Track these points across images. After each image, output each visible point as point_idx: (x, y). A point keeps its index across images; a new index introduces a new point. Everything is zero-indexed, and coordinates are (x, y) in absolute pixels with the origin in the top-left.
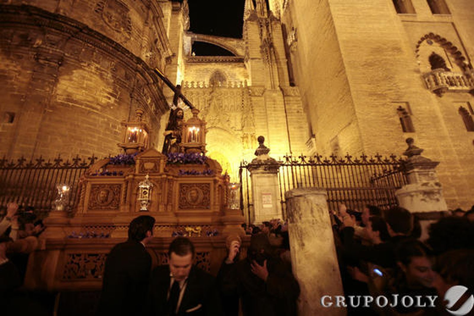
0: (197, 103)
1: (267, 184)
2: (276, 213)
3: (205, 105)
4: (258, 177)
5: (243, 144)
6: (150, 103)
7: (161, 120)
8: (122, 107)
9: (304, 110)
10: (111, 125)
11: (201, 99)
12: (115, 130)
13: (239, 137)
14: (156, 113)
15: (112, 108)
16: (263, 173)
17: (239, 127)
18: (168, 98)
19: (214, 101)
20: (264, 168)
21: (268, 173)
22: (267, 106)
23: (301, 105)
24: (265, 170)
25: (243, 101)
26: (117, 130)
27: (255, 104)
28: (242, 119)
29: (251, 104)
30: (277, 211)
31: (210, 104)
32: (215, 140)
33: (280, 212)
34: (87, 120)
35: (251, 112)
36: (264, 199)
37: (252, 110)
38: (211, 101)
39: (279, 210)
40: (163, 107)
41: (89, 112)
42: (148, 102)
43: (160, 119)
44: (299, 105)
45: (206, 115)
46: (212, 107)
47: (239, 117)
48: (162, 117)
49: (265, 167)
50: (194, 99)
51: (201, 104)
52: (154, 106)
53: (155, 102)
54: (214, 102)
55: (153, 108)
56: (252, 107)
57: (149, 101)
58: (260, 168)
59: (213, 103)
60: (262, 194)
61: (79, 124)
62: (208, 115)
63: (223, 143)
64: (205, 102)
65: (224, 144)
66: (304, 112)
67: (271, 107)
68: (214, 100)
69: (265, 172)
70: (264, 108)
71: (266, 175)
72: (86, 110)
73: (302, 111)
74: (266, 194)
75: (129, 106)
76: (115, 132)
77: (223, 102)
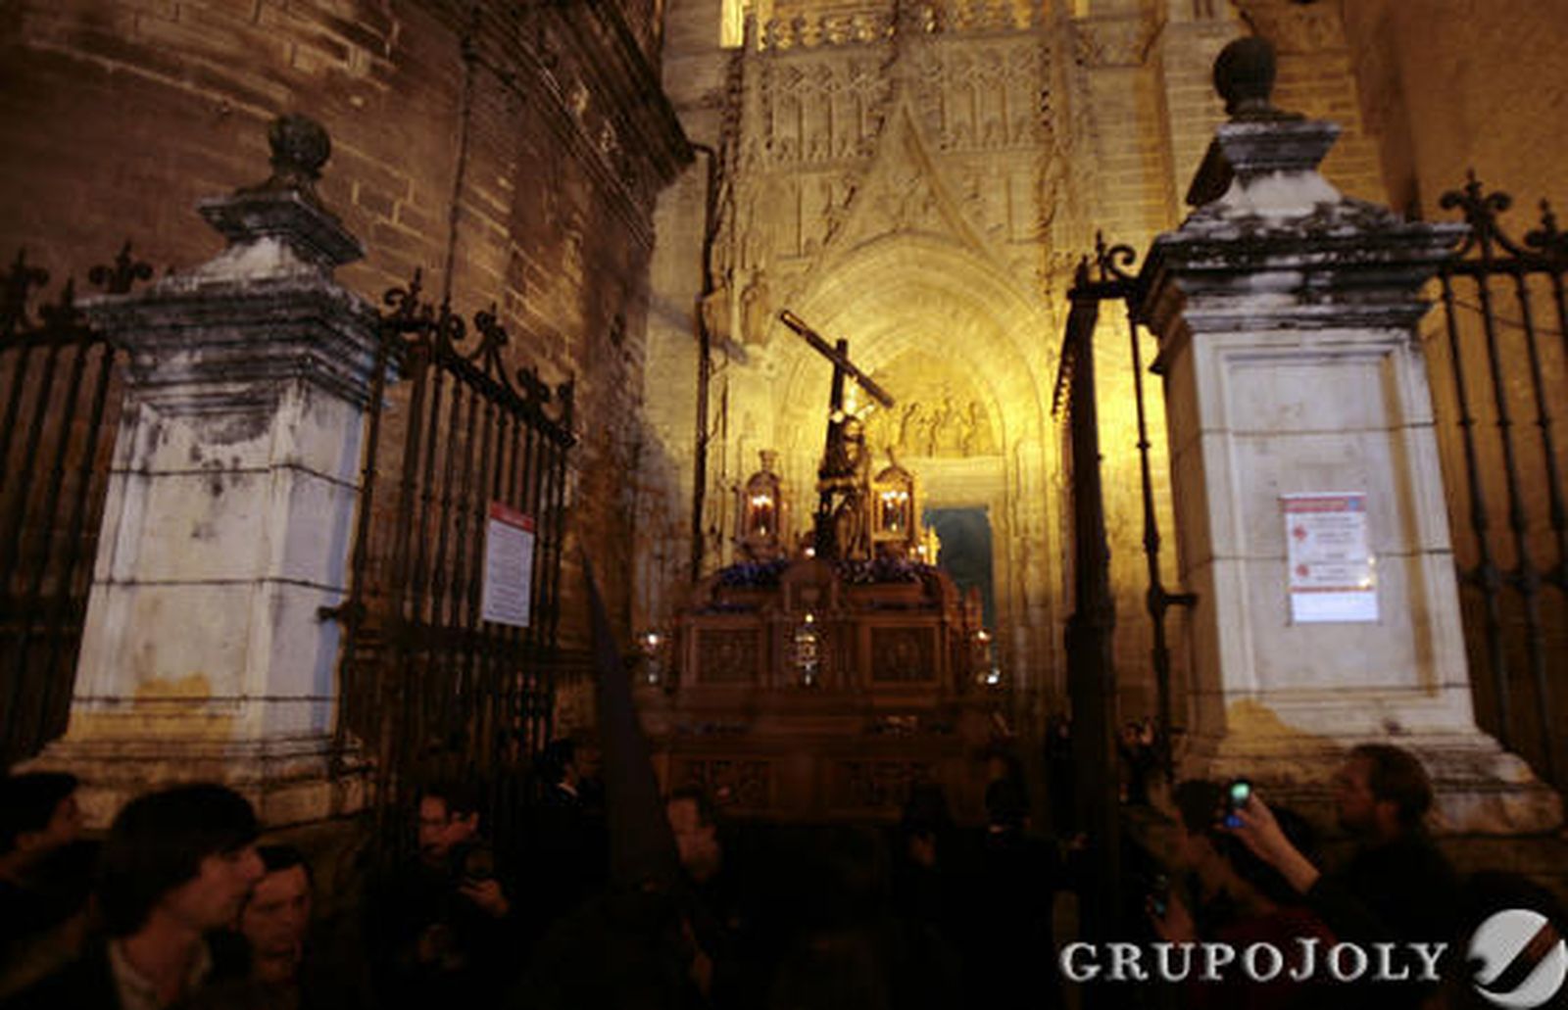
0: (822, 123)
1: (1327, 415)
2: (1412, 677)
3: (860, 127)
4: (1236, 359)
5: (1051, 305)
6: (585, 114)
7: (658, 214)
8: (420, 104)
9: (1366, 121)
10: (355, 194)
11: (841, 98)
12: (382, 219)
13: (1029, 271)
14: (626, 172)
15: (357, 101)
16: (1285, 324)
17: (1026, 224)
18: (685, 107)
19: (900, 104)
20: (1293, 278)
21: (1331, 322)
22: (1172, 105)
23: (1352, 96)
24: (1302, 294)
25: (1045, 94)
26: (394, 222)
27: (1107, 104)
28: (1040, 185)
29: (1088, 109)
30: (1424, 655)
31: (882, 120)
32: (913, 299)
33: (1452, 659)
34: (215, 155)
35: (1085, 144)
36: (1298, 551)
37: (1095, 136)
38: (888, 105)
39: (1437, 648)
40: (660, 143)
41: (224, 117)
42: (574, 103)
43: (651, 206)
44: (1340, 99)
45: (866, 171)
46: (893, 135)
47: (1024, 179)
48: (660, 197)
49: (1307, 270)
50: (806, 99)
51: (838, 127)
52: (608, 131)
53: (616, 111)
54: (905, 111)
55: (607, 141)
56: (1091, 122)
57: (581, 101)
58: (1256, 280)
59: (898, 116)
60: (1283, 505)
61: (171, 175)
62: (875, 175)
63: (949, 310)
64: (859, 115)
65: (954, 315)
66: (1369, 130)
67: (1192, 112)
68: (905, 99)
69: (1301, 310)
70: (1155, 125)
71: (1312, 340)
72: (203, 102)
73: (1357, 129)
74: (1320, 506)
75: (461, 108)
76: (385, 228)
77: (947, 106)
